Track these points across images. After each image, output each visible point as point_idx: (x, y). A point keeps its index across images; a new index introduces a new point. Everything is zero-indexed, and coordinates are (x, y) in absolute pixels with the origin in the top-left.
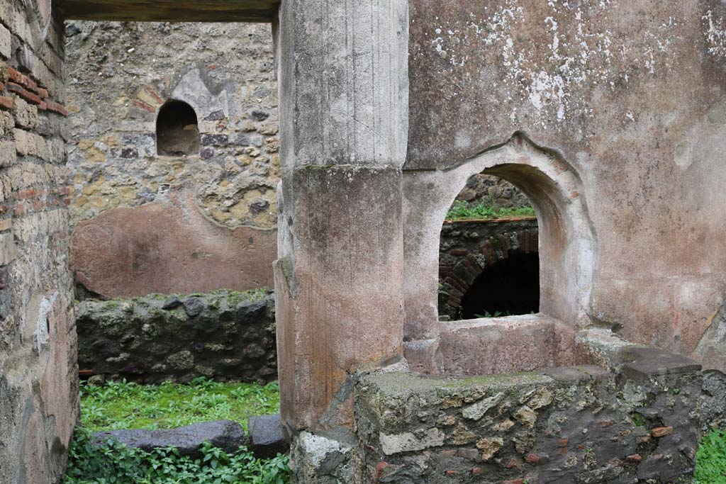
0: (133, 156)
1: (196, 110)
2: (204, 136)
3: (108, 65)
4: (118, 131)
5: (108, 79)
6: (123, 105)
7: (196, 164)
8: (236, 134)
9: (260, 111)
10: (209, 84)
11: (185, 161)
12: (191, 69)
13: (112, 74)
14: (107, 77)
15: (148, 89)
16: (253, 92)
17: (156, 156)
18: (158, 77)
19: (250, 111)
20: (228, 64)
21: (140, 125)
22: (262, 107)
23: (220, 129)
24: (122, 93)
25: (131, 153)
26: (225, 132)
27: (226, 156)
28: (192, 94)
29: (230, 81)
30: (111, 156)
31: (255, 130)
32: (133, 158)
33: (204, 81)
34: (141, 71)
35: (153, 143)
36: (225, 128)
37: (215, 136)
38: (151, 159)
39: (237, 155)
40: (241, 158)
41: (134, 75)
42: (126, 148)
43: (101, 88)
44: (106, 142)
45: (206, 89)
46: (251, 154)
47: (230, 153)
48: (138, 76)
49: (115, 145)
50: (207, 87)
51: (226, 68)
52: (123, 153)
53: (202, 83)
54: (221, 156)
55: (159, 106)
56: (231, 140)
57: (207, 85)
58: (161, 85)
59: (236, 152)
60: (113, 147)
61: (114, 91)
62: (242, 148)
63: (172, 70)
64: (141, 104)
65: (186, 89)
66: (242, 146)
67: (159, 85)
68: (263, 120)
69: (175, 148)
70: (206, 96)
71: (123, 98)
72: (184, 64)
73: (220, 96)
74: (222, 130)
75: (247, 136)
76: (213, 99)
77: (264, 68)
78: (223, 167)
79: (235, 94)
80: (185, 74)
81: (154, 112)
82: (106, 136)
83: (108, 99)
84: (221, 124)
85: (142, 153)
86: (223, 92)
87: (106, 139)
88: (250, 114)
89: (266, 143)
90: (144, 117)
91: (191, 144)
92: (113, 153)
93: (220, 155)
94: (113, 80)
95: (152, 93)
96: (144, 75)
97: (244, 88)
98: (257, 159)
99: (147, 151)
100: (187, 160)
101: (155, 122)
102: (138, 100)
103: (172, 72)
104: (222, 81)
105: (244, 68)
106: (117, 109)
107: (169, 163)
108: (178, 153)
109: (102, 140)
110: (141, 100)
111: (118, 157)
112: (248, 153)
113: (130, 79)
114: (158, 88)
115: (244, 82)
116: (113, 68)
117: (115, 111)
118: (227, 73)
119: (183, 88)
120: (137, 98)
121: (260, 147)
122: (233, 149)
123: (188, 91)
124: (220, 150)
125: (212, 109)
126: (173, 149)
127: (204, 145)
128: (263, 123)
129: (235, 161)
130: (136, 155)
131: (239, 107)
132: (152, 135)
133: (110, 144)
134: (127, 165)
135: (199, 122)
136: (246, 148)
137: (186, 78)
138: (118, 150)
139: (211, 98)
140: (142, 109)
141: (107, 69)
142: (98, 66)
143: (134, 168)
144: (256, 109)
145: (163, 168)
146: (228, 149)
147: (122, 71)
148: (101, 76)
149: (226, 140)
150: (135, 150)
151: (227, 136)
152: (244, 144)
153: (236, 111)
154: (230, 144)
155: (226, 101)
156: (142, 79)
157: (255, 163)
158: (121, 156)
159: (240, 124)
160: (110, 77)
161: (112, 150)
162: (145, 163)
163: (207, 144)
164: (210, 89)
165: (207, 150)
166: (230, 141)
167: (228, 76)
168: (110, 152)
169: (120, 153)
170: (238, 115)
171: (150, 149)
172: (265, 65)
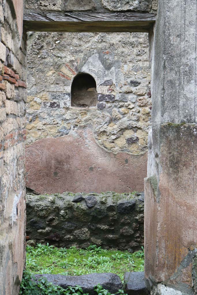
0: (56, 107)
1: (96, 79)
2: (100, 95)
3: (44, 51)
4: (48, 91)
5: (43, 60)
6: (52, 76)
7: (95, 113)
8: (120, 94)
9: (135, 80)
10: (104, 63)
11: (88, 111)
12: (93, 54)
13: (46, 57)
14: (43, 58)
15: (67, 66)
16: (131, 68)
17: (71, 107)
18: (73, 58)
19: (129, 80)
20: (117, 51)
21: (62, 87)
22: (137, 77)
23: (110, 91)
24: (52, 68)
25: (56, 105)
26: (113, 93)
27: (113, 108)
28: (93, 69)
29: (117, 61)
30: (43, 106)
31: (132, 92)
32: (57, 108)
33: (101, 61)
34: (63, 55)
35: (69, 99)
36: (113, 90)
37: (107, 96)
38: (67, 109)
39: (120, 107)
40: (122, 110)
41: (59, 57)
42: (52, 102)
43: (39, 65)
44: (41, 98)
45: (102, 66)
46: (129, 107)
47: (116, 106)
48: (61, 58)
49: (46, 100)
50: (103, 65)
51: (115, 53)
52: (51, 104)
53: (100, 62)
54: (110, 108)
55: (73, 76)
56: (117, 98)
57: (103, 64)
58: (75, 64)
59: (119, 106)
60: (45, 101)
61: (47, 67)
62: (124, 103)
63: (82, 54)
64: (62, 75)
65: (90, 66)
66: (123, 102)
67: (74, 64)
68: (136, 86)
69: (82, 102)
70: (102, 71)
71: (52, 72)
72: (89, 50)
73: (111, 70)
74: (111, 92)
75: (126, 95)
76: (106, 73)
77: (139, 53)
78: (111, 115)
79: (120, 70)
80: (90, 57)
81: (70, 80)
82: (41, 94)
83: (43, 72)
84: (111, 88)
85: (62, 105)
86: (113, 68)
87: (41, 96)
88: (129, 82)
89: (138, 100)
90: (64, 83)
91: (91, 100)
92: (45, 105)
93: (109, 107)
94: (46, 60)
95: (69, 68)
96: (65, 57)
97: (125, 66)
98: (132, 110)
99: (65, 104)
100: (89, 110)
101: (71, 86)
102: (61, 73)
103: (82, 55)
104: (112, 61)
105: (126, 53)
106: (48, 78)
107: (78, 112)
108: (84, 105)
109: (39, 96)
110: (63, 73)
111: (47, 107)
112: (127, 107)
113: (56, 60)
114: (73, 65)
115: (126, 62)
116: (47, 53)
117: (47, 79)
118: (115, 57)
119: (88, 65)
120: (61, 71)
121: (134, 103)
122: (117, 104)
123: (91, 67)
124: (109, 104)
125: (106, 79)
126: (81, 103)
127: (100, 101)
128: (137, 88)
129: (119, 111)
130: (58, 106)
131: (122, 78)
132: (68, 94)
133: (43, 99)
134: (53, 112)
135: (97, 86)
136: (126, 104)
137: (90, 60)
138: (47, 103)
139: (105, 72)
140: (63, 78)
141: (43, 53)
142: (38, 51)
143: (57, 114)
144: (133, 79)
145: (75, 114)
146: (115, 104)
147: (52, 55)
148: (39, 57)
149: (114, 98)
150: (58, 103)
151: (114, 96)
152: (125, 101)
153: (120, 80)
154: (115, 100)
155: (114, 74)
156: (63, 60)
157: (131, 113)
158: (49, 107)
159: (122, 88)
160: (45, 58)
161: (44, 102)
162: (64, 111)
163: (102, 100)
164: (105, 66)
165: (101, 104)
166: (116, 99)
167: (116, 58)
168: (43, 104)
169: (49, 104)
170: (121, 83)
171: (67, 103)
172: (139, 51)
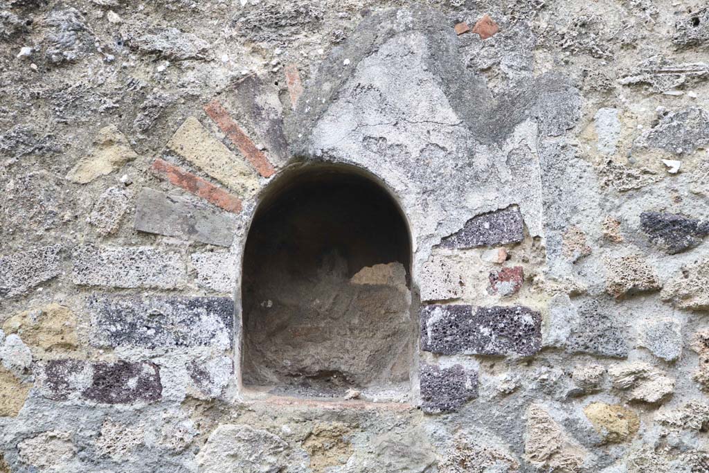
0: (136, 394)
1: (410, 204)
2: (437, 314)
3: (57, 16)
4: (82, 287)
5: (55, 76)
6: (108, 180)
7: (402, 436)
8: (575, 305)
9: (673, 210)
10: (467, 95)
11: (358, 421)
12: (392, 34)
13: (70, 55)
14: (52, 65)
15: (215, 114)
16: (647, 131)
17: (237, 395)
18: (256, 66)
19: (633, 212)
20: (546, 15)
21: (175, 261)
22: (684, 192)
23: (506, 286)
24: (109, 130)
25: (132, 383)
26: (529, 300)
27: (529, 401)
28: (393, 137)
29: (554, 85)
30: (46, 391)
31: (652, 291)
32: (139, 404)
33: (446, 83)
34: (188, 44)
35: (223, 339)
36: (530, 280)
37: (485, 316)
38: (215, 408)
39: (578, 395)
40: (593, 412)
41: (158, 56)
42: (111, 359)
43: (24, 111)
44: (29, 334)
45: (453, 117)
46: (637, 394)
47: (546, 389)
48: (175, 61)
49: (68, 346)
50: (456, 109)
51: (535, 30)
52: (97, 380)
53: (438, 92)
54: (511, 402)
55: (257, 184)
56: (553, 333)
57: (456, 101)
58: (269, 100)
59: (571, 386)
60: (56, 355)
61: (78, 124)
62: (600, 368)
63: (315, 38)
64: (182, 177)
65: (372, 117)
66: (599, 356)
67: (259, 100)
68: (685, 250)
69: (314, 356)
70: (450, 145)
71: (112, 153)
72: (365, 13)
73: (509, 146)
74: (517, 289)
75: (617, 314)
76: (482, 159)
77: (693, 32)
78: (518, 448)
79: (569, 139)
80: (369, 53)
81: (237, 209)
82: (33, 308)
83: (47, 153)
84: (511, 265)
85: (176, 382)
86: (525, 131)
87: (29, 320)
88: (634, 221)
89: (697, 346)
90: (192, 230)
91: (377, 342)
92: (55, 381)
93: (505, 394)
94: (73, 79)
95: (231, 130)
96: (202, 57)
97: (606, 116)
98: (658, 415)
99: (199, 374)
100: (366, 416)
101: (237, 249)
102: (172, 160)
103: (313, 45)
104: (519, 83)
105: (608, 31)
106: (84, 198)
107: (286, 429)
108: (327, 379)
109: (15, 322)
110: (183, 161)
111: (74, 398)
112: (621, 390)
113: (142, 75)
114: (256, 111)
115: (610, 91)
116: (78, 29)
117: (73, 204)
118: (539, 54)
119: (359, 110)
120: (170, 153)
121: (673, 363)
122: (558, 371)
123: (376, 124)
124: (504, 376)
125: (477, 200)
126: (308, 362)
127: (439, 354)
128: (687, 260)
129: (569, 424)
130: (151, 389)
131: (588, 194)
132: (222, 308)
133: (46, 339)
134: (110, 431)
135: (421, 253)
136: (616, 369)
137: (373, 72)
138: (74, 369)
139: (471, 154)
140: (187, 197)
141: (51, 34)
142: (15, 19)
143: (142, 446)
144: (658, 200)
145: (263, 448)
146: (540, 371)
147: (111, 42)
148: (28, 59)
149: (534, 330)
150: (148, 369)
151: (537, 316)
152: (609, 349)
153: (575, 210)
154: (546, 349)
155: (535, 170)
156: (190, 76)
157: (652, 434)
158: (86, 394)
159: (591, 266)
160: (65, 63)
161: (53, 363)
162: (189, 424)
163: (452, 349)
164: (468, 118)
165: (450, 373)
166: (549, 336)
167: (544, 64)
168: (43, 376)
169: (83, 379)
170: (583, 227)
171: (211, 367)
172: (696, 22)
